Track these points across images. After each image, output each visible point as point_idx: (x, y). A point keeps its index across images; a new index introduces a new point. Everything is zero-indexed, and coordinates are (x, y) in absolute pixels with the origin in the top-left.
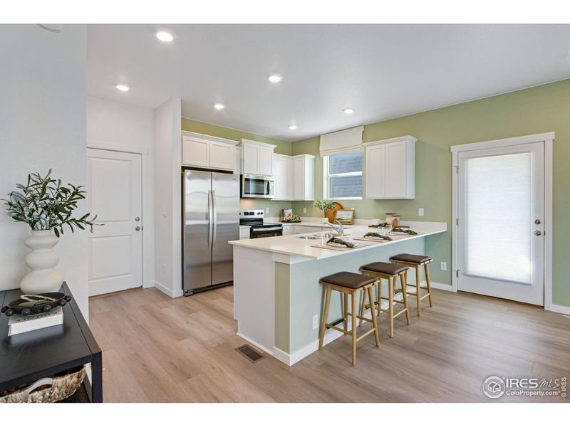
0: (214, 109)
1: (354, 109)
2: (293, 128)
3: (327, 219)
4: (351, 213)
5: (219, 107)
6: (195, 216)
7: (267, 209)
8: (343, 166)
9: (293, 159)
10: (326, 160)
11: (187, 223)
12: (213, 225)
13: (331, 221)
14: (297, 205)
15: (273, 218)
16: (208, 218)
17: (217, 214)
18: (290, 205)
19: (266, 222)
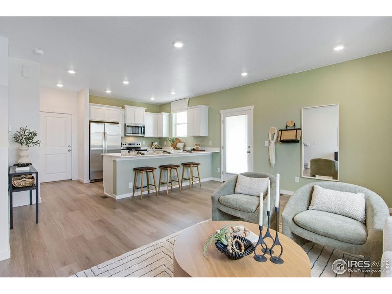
0: (106, 92)
2: (153, 99)
3: (173, 147)
4: (183, 143)
5: (108, 91)
6: (95, 146)
7: (144, 142)
9: (157, 115)
10: (174, 115)
11: (91, 149)
13: (175, 148)
14: (161, 140)
15: (147, 147)
16: (102, 147)
17: (107, 145)
18: (156, 140)
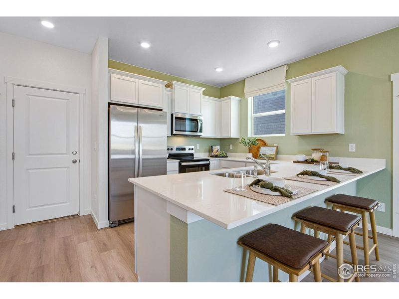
0: (140, 48)
1: (279, 42)
2: (219, 70)
3: (251, 154)
4: (275, 149)
5: (145, 45)
6: (118, 152)
7: (198, 145)
8: (267, 106)
9: (220, 101)
10: (250, 101)
11: (112, 157)
12: (139, 159)
13: (255, 156)
14: (225, 142)
15: (203, 153)
16: (133, 152)
17: (142, 150)
18: (218, 142)
19: (196, 157)
